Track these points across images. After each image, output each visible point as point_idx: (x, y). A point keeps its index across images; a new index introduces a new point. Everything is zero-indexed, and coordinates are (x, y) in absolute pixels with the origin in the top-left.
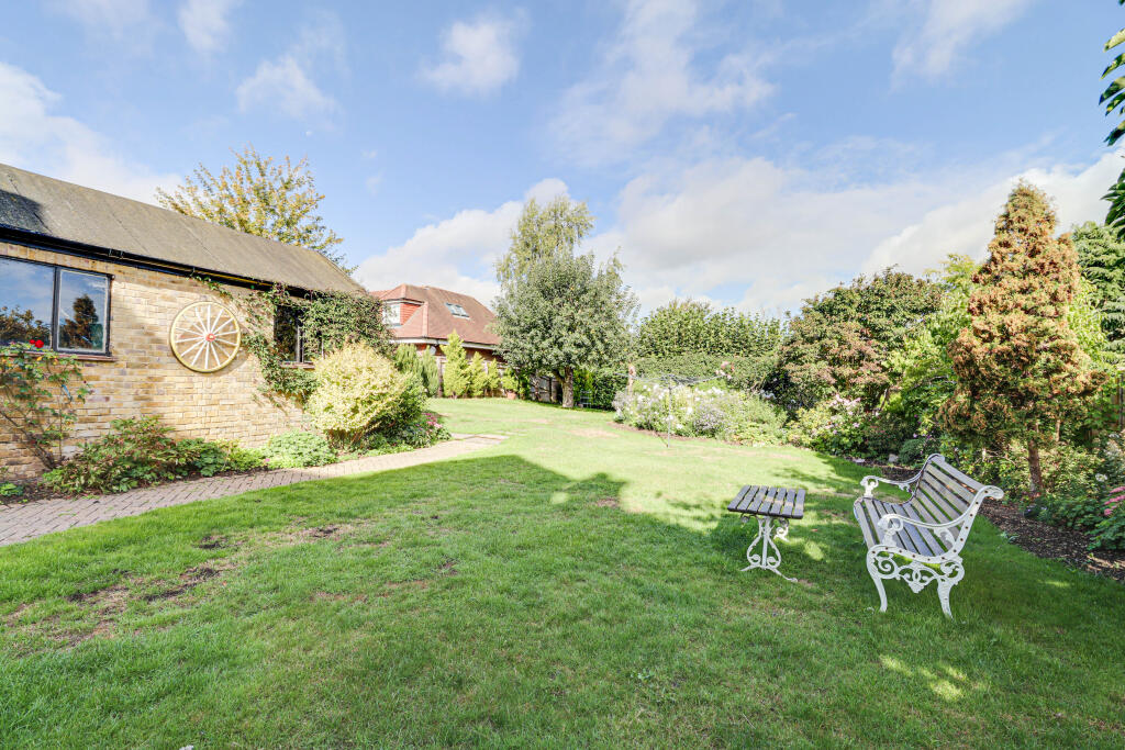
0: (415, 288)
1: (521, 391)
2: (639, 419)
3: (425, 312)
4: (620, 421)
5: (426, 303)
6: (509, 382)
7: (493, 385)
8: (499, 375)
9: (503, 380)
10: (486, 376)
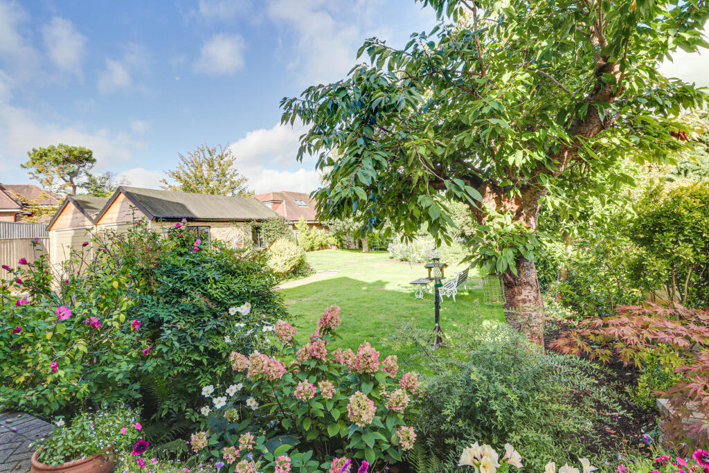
0: (277, 193)
1: (339, 244)
2: (400, 257)
3: (285, 207)
4: (392, 258)
5: (284, 201)
6: (333, 240)
7: (324, 243)
8: (327, 238)
9: (329, 239)
10: (321, 238)
